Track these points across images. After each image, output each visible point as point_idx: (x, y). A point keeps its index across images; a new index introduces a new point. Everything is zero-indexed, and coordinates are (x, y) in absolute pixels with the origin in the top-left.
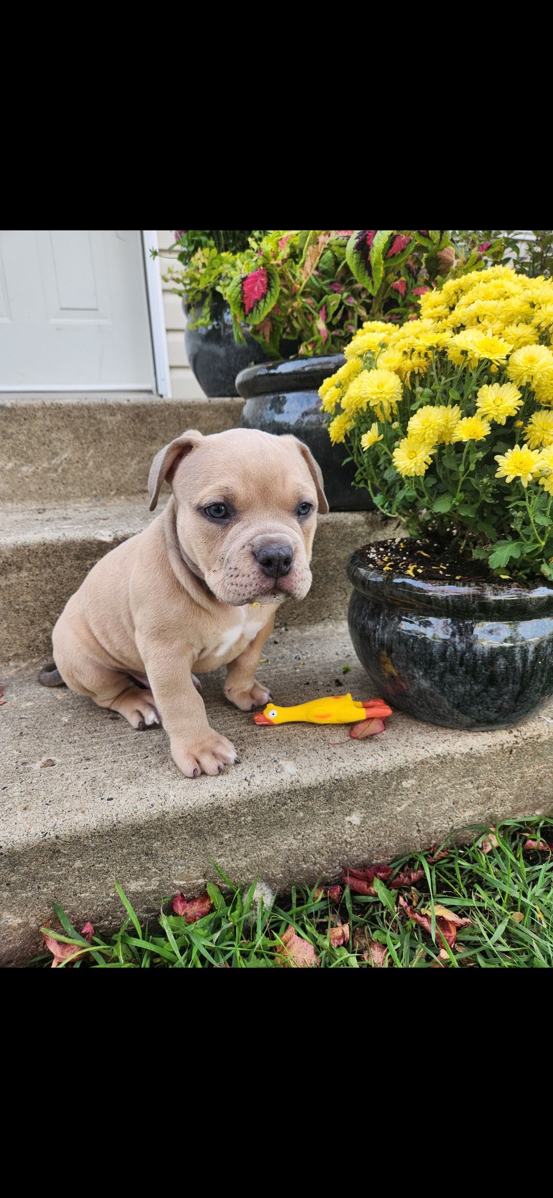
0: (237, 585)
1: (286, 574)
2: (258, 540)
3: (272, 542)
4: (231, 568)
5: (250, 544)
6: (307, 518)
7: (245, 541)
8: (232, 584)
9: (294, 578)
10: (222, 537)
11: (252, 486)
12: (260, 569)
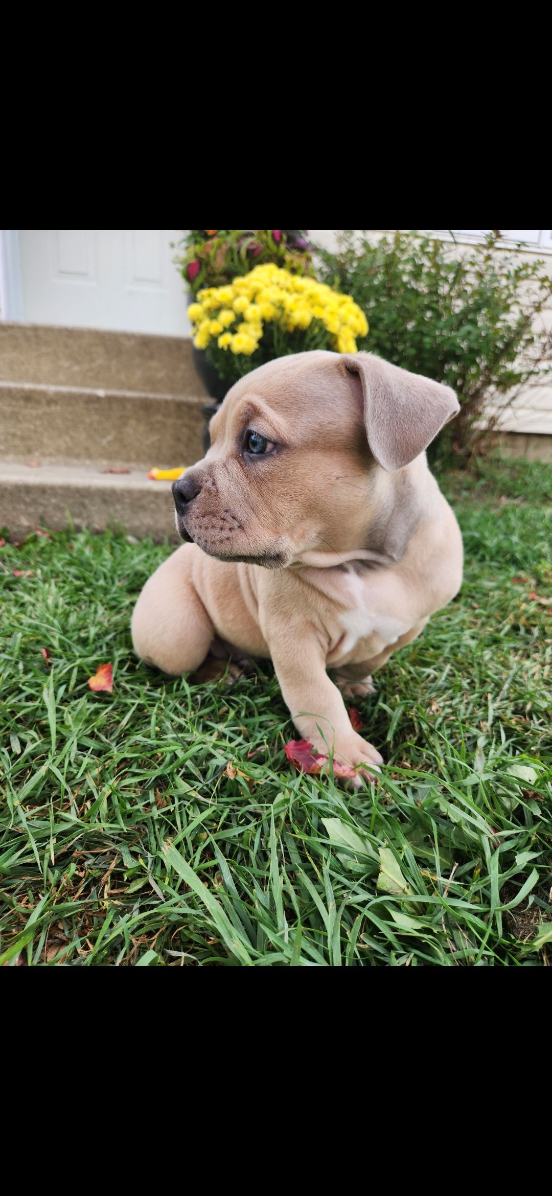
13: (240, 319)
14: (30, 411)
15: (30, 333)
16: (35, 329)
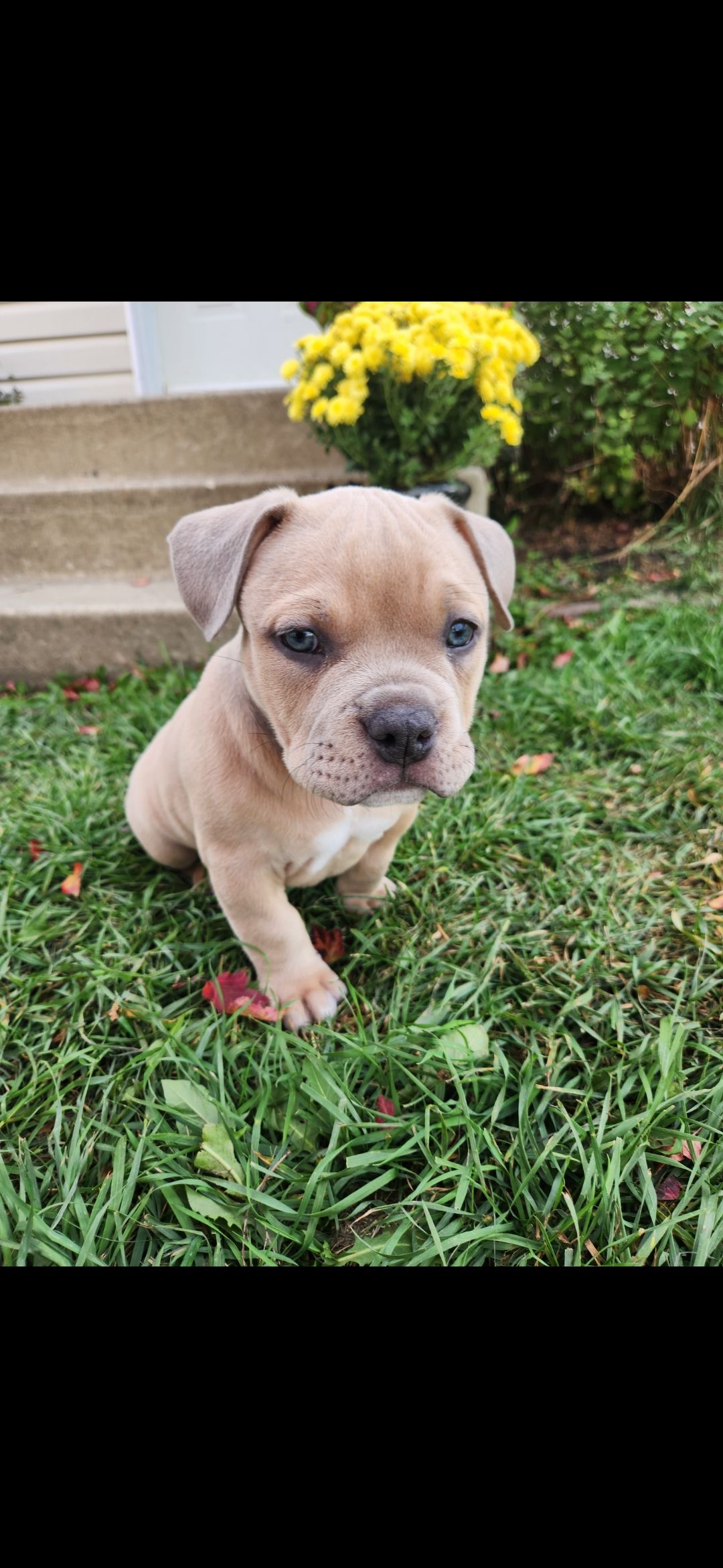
0: (329, 776)
1: (424, 756)
2: (368, 699)
3: (398, 700)
4: (321, 744)
5: (355, 705)
6: (467, 652)
7: (349, 698)
8: (320, 773)
9: (437, 765)
10: (309, 687)
11: (363, 595)
12: (371, 749)
13: (339, 375)
14: (135, 516)
15: (140, 411)
16: (145, 404)
